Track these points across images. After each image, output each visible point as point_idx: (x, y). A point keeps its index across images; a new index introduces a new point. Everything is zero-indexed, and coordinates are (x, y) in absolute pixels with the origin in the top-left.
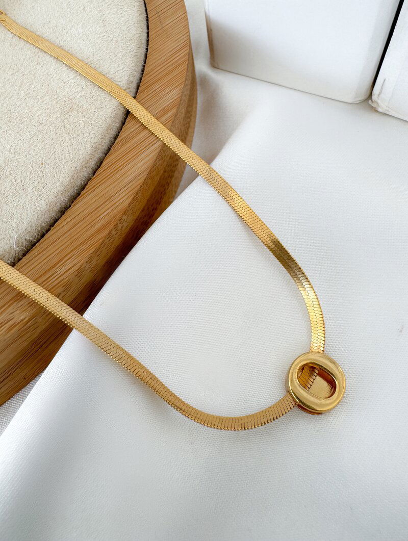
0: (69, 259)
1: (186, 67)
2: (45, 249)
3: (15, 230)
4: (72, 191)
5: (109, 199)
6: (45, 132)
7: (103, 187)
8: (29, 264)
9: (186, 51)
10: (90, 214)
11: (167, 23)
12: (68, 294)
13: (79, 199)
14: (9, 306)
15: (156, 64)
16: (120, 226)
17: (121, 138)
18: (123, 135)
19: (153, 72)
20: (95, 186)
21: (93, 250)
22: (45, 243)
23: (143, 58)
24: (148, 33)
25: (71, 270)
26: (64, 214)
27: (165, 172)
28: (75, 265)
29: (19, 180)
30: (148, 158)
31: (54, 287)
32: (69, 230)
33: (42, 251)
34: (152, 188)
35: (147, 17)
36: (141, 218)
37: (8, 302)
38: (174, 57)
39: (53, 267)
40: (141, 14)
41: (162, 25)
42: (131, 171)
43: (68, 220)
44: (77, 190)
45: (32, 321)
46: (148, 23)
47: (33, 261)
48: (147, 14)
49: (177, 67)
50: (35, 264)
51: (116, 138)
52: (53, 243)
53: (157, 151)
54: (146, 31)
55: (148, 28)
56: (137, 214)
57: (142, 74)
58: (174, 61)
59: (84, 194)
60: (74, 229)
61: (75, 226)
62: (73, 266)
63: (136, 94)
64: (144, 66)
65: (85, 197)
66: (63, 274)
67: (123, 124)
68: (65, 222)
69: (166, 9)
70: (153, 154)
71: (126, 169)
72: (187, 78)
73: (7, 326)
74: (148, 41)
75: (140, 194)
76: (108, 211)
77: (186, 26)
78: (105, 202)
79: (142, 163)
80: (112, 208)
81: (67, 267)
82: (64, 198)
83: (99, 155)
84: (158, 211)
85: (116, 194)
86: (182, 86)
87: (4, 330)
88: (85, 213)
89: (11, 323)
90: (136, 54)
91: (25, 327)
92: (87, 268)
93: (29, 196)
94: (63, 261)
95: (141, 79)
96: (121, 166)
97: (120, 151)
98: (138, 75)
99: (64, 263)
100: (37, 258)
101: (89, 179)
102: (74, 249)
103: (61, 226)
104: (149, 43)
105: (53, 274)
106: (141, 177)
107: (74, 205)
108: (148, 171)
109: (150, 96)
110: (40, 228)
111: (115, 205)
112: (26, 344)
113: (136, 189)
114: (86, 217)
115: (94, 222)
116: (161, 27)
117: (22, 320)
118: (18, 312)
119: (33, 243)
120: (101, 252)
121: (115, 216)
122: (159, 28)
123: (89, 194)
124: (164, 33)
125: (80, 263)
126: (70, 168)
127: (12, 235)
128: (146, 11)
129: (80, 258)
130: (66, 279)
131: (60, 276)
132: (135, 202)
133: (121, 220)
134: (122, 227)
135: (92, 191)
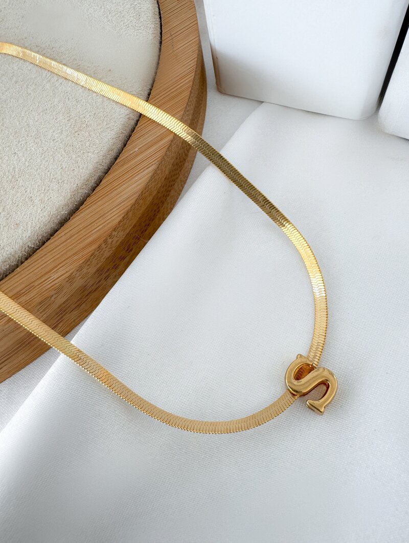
0: (63, 266)
1: (189, 93)
2: (43, 256)
3: (21, 236)
4: (71, 207)
5: (103, 215)
6: (55, 148)
7: (99, 203)
8: (29, 268)
9: (191, 76)
10: (85, 228)
11: (178, 47)
12: (61, 296)
13: (78, 213)
15: (161, 89)
16: (110, 241)
17: (121, 159)
18: (122, 157)
20: (92, 202)
21: (84, 260)
22: (44, 250)
23: (150, 82)
24: (159, 56)
25: (62, 277)
26: (63, 225)
27: (158, 192)
28: (67, 272)
30: (140, 182)
32: (66, 241)
34: (143, 208)
35: (161, 39)
38: (179, 83)
39: (49, 272)
40: (155, 37)
41: (174, 48)
42: (125, 191)
43: (66, 231)
44: (76, 205)
46: (161, 46)
47: (33, 265)
48: (161, 36)
49: (181, 93)
51: (116, 159)
53: (150, 174)
54: (157, 54)
55: (160, 52)
56: (128, 231)
58: (180, 85)
59: (82, 209)
60: (70, 240)
61: (71, 238)
62: (65, 274)
63: (140, 117)
64: (151, 90)
65: (82, 212)
66: (56, 280)
67: (125, 145)
68: (63, 234)
69: (180, 32)
70: (147, 176)
71: (121, 189)
72: (189, 104)
74: (158, 63)
75: (130, 214)
79: (133, 186)
80: (104, 225)
81: (60, 274)
82: (65, 212)
83: (99, 174)
86: (183, 112)
87: (4, 322)
88: (81, 226)
90: (145, 78)
92: (77, 275)
93: (35, 208)
94: (59, 267)
97: (117, 172)
99: (58, 270)
100: (36, 263)
101: (88, 196)
102: (68, 258)
103: (59, 237)
104: (159, 67)
105: (49, 278)
106: (132, 197)
107: (73, 219)
108: (140, 193)
110: (40, 237)
111: (108, 222)
113: (127, 209)
114: (81, 230)
115: (87, 236)
119: (35, 249)
120: (91, 262)
121: (105, 232)
122: (171, 52)
123: (87, 209)
124: (174, 57)
125: (71, 271)
126: (72, 184)
127: (17, 241)
128: (161, 33)
129: (72, 267)
130: (58, 284)
131: (54, 281)
132: (125, 220)
133: (110, 236)
134: (112, 241)
135: (89, 208)
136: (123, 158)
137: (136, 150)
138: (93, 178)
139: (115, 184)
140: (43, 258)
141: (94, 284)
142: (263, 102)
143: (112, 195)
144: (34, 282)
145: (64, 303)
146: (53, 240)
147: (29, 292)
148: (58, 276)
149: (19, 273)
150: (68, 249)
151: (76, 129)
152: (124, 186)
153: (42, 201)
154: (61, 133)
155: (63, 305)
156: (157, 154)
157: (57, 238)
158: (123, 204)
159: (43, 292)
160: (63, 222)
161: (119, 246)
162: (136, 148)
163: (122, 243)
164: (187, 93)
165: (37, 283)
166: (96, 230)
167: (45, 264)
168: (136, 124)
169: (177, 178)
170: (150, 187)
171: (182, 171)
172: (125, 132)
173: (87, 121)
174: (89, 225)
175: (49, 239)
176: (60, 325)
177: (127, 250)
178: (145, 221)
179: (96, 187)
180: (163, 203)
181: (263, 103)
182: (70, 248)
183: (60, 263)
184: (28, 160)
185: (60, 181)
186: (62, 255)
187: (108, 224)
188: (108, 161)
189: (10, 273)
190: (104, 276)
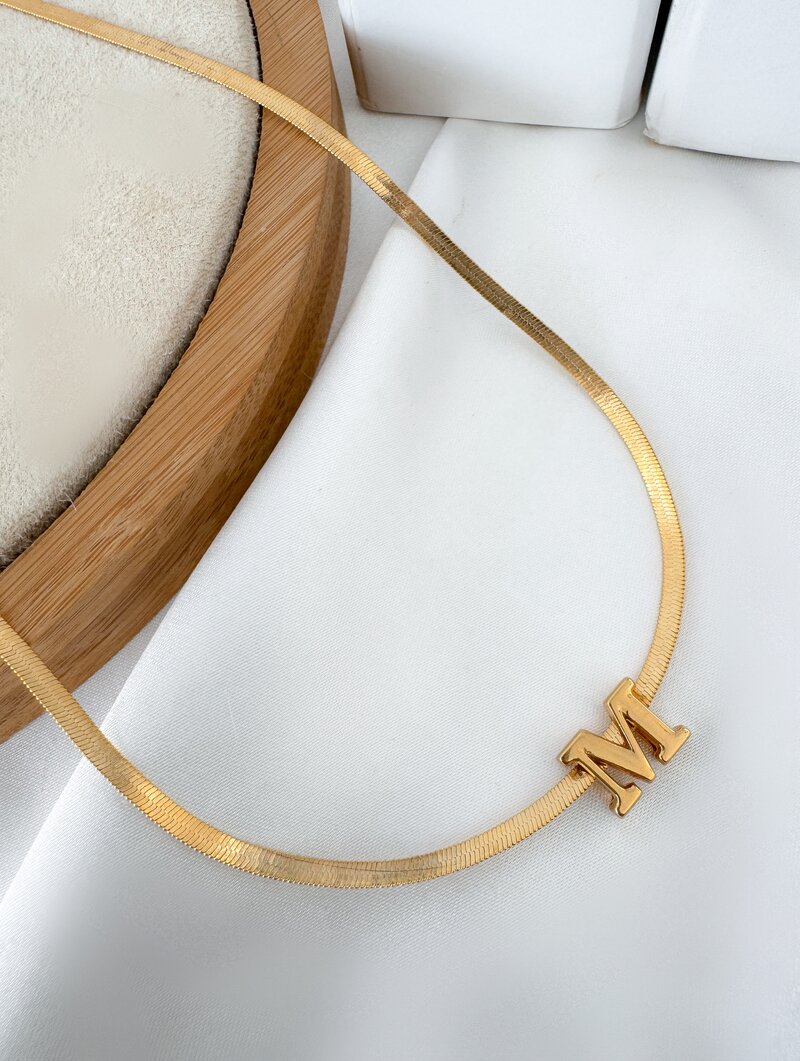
0: (189, 442)
4: (177, 343)
5: (234, 350)
6: (118, 247)
8: (131, 455)
9: (327, 88)
10: (210, 374)
11: (289, 37)
12: (194, 492)
13: (189, 352)
14: (114, 515)
16: (255, 388)
17: (240, 250)
18: (241, 244)
20: (210, 331)
21: (222, 427)
22: (150, 421)
24: (259, 58)
25: (195, 458)
26: (169, 377)
27: (311, 298)
28: (199, 451)
30: (284, 282)
31: (175, 483)
32: (182, 401)
33: (148, 435)
34: (295, 328)
35: (254, 26)
37: (112, 510)
39: (169, 455)
40: (244, 22)
41: (281, 40)
42: (262, 304)
43: (178, 386)
44: (184, 338)
45: (150, 532)
46: (257, 38)
47: (135, 451)
48: (253, 22)
50: (142, 453)
51: (231, 251)
52: (161, 422)
54: (255, 54)
55: (258, 49)
56: (277, 369)
57: (259, 136)
59: (196, 344)
60: (189, 398)
61: (191, 392)
64: (260, 121)
65: (197, 350)
66: (185, 464)
67: (240, 225)
68: (174, 390)
70: (294, 272)
73: (117, 541)
74: (261, 72)
75: (279, 339)
76: (236, 369)
77: (321, 41)
78: (228, 356)
79: (276, 290)
80: (240, 364)
81: (188, 455)
82: (169, 352)
83: (210, 280)
85: (242, 342)
87: (115, 547)
88: (201, 373)
89: (123, 536)
91: (142, 541)
92: (216, 453)
94: (182, 446)
95: (258, 145)
96: (246, 296)
97: (241, 272)
98: (252, 139)
99: (183, 448)
100: (141, 446)
102: (194, 429)
103: (169, 396)
104: (264, 78)
105: (170, 466)
106: (278, 311)
107: (183, 362)
108: (288, 301)
109: (277, 174)
110: (138, 402)
111: (246, 358)
112: (143, 565)
113: (272, 332)
114: (204, 379)
115: (217, 386)
116: (280, 46)
117: (138, 531)
118: (128, 522)
120: (233, 428)
121: (248, 374)
122: (277, 48)
123: (203, 344)
124: (287, 57)
125: (206, 449)
126: (169, 304)
128: (251, 15)
129: (204, 440)
130: (191, 471)
131: (180, 468)
132: (274, 350)
133: (256, 380)
134: (258, 390)
135: (207, 340)
136: (242, 248)
137: (263, 229)
138: (202, 289)
139: (242, 293)
140: (151, 435)
141: (236, 468)
142: (447, 118)
143: (241, 312)
144: (147, 475)
145: (198, 504)
146: (160, 403)
147: (142, 494)
148: (187, 459)
149: (116, 466)
150: (190, 413)
151: (146, 209)
152: (259, 294)
153: (122, 342)
154: (119, 219)
155: (197, 509)
156: (302, 231)
157: (165, 398)
158: (263, 325)
159: (169, 488)
160: (169, 372)
161: (268, 398)
162: (261, 226)
163: (271, 392)
165: (152, 477)
166: (229, 375)
167: (158, 445)
168: (251, 185)
169: (332, 270)
170: (300, 291)
171: (337, 258)
172: (235, 202)
173: (161, 192)
174: (215, 369)
175: (151, 403)
176: (192, 547)
178: (298, 351)
179: (209, 304)
180: (318, 316)
181: (448, 120)
182: (192, 411)
183: (184, 438)
184: (73, 276)
185: (145, 303)
186: (183, 425)
187: (248, 361)
188: (218, 258)
189: (99, 471)
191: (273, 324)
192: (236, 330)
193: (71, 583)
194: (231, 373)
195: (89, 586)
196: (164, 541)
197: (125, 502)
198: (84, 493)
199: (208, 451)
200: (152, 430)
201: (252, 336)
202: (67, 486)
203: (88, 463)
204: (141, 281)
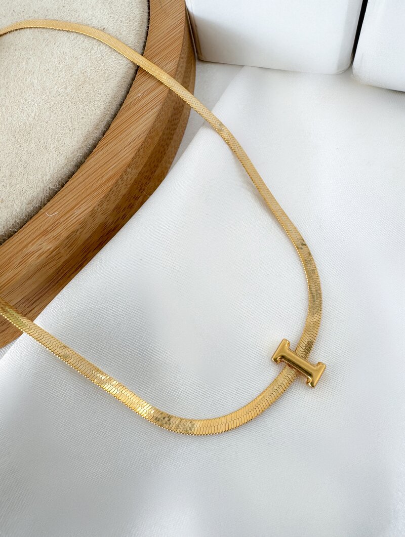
0: (84, 203)
1: (182, 41)
2: (64, 196)
3: (41, 180)
4: (85, 150)
5: (116, 155)
6: (62, 101)
9: (182, 26)
10: (100, 167)
11: (165, 3)
12: (85, 231)
13: (92, 155)
14: (38, 239)
15: (154, 41)
16: (125, 177)
18: (127, 102)
19: (153, 48)
20: (104, 145)
21: (103, 195)
22: (66, 190)
23: (144, 35)
24: (149, 13)
25: (86, 212)
26: (79, 168)
27: (163, 134)
28: (89, 207)
29: (42, 142)
30: (148, 121)
31: (74, 224)
32: (84, 180)
33: (63, 197)
34: (152, 148)
36: (143, 173)
37: (38, 236)
38: (172, 33)
39: (72, 209)
41: (161, 4)
42: (134, 132)
43: (83, 172)
44: (89, 148)
45: (56, 251)
46: (149, 4)
47: (56, 205)
49: (174, 42)
50: (58, 207)
51: (121, 105)
52: (72, 191)
53: (156, 115)
55: (149, 9)
56: (140, 169)
57: (144, 49)
58: (172, 36)
59: (96, 151)
60: (88, 179)
62: (88, 208)
63: (138, 68)
64: (145, 42)
65: (96, 155)
67: (128, 93)
68: (81, 175)
70: (152, 117)
71: (130, 130)
72: (183, 51)
73: (37, 254)
74: (149, 19)
75: (141, 151)
76: (115, 165)
77: (182, 4)
79: (143, 125)
80: (118, 162)
81: (82, 209)
82: (79, 154)
83: (108, 118)
84: (159, 168)
85: (120, 151)
86: (178, 58)
88: (96, 166)
89: (41, 251)
90: (138, 32)
91: (51, 255)
92: (99, 210)
93: (51, 154)
94: (80, 204)
96: (126, 128)
97: (126, 115)
98: (140, 51)
100: (58, 203)
101: (99, 140)
102: (88, 196)
103: (77, 178)
104: (150, 22)
105: (73, 214)
106: (142, 136)
107: (88, 161)
108: (148, 131)
110: (60, 179)
111: (122, 159)
112: (52, 271)
113: (139, 146)
114: (98, 170)
115: (104, 173)
116: (160, 7)
117: (49, 249)
118: (44, 244)
119: (55, 192)
120: (110, 198)
121: (121, 168)
122: (159, 8)
123: (100, 152)
124: (163, 12)
125: (93, 206)
126: (83, 130)
127: (38, 184)
129: (93, 202)
130: (83, 218)
131: (78, 216)
132: (138, 157)
133: (125, 171)
134: (127, 178)
135: (102, 150)
136: (127, 104)
137: (139, 95)
138: (102, 123)
139: (124, 126)
140: (65, 198)
142: (244, 66)
143: (122, 136)
144: (59, 219)
145: (87, 240)
146: (73, 181)
147: (54, 229)
148: (81, 212)
149: (43, 213)
151: (80, 83)
152: (134, 126)
153: (56, 148)
154: (66, 88)
155: (87, 242)
157: (75, 179)
158: (133, 143)
159: (70, 226)
160: (79, 165)
161: (133, 184)
162: (139, 93)
163: (136, 181)
164: (180, 41)
165: (62, 220)
166: (112, 168)
167: (68, 203)
168: (136, 73)
169: (178, 123)
170: (157, 126)
171: (182, 116)
172: (126, 80)
173: (89, 75)
174: (104, 164)
175: (67, 181)
177: (140, 190)
178: (154, 162)
179: (106, 131)
180: (168, 145)
182: (88, 186)
183: (82, 200)
184: (37, 115)
185: (71, 129)
186: (83, 193)
187: (122, 161)
188: (114, 107)
189: (34, 215)
190: (121, 214)
191: (138, 143)
192: (117, 145)
193: (9, 275)
194: (113, 166)
195: (18, 277)
196: (66, 258)
197: (45, 233)
198: (24, 226)
199: (94, 208)
200: (66, 195)
201: (126, 149)
202: (15, 222)
203: (28, 210)
204: (71, 118)
